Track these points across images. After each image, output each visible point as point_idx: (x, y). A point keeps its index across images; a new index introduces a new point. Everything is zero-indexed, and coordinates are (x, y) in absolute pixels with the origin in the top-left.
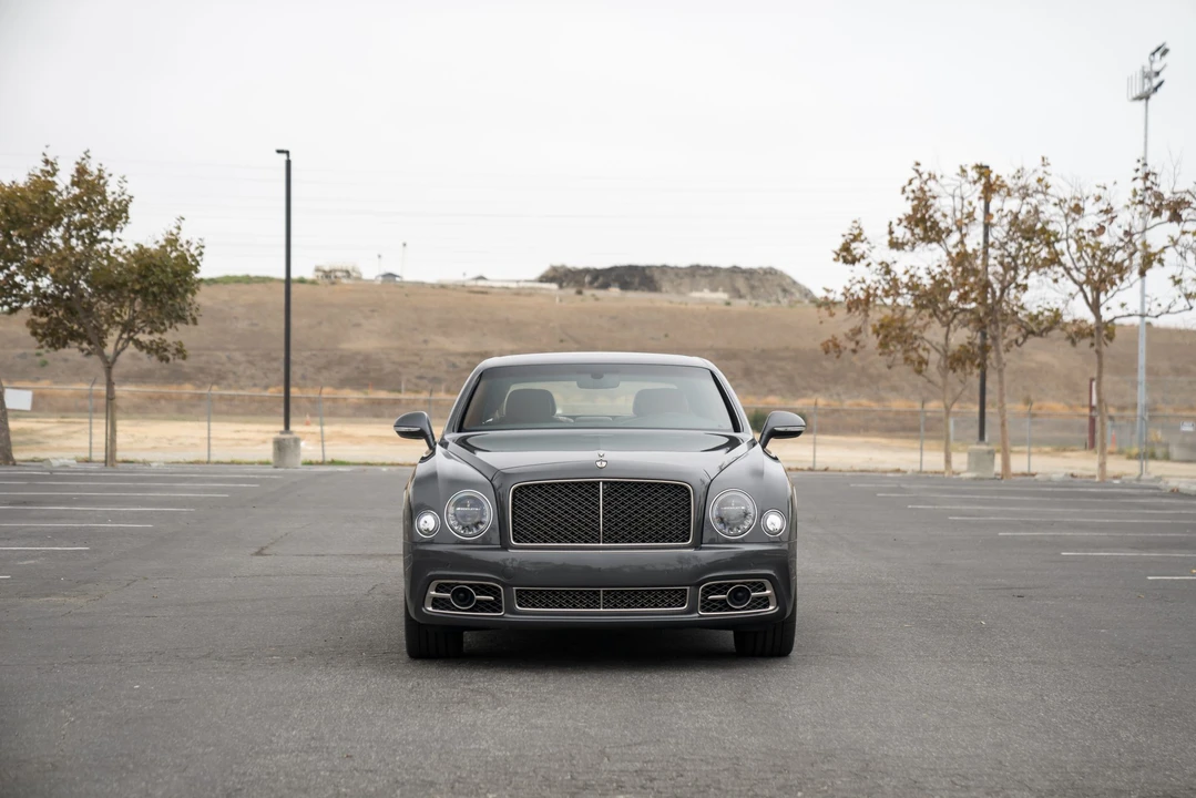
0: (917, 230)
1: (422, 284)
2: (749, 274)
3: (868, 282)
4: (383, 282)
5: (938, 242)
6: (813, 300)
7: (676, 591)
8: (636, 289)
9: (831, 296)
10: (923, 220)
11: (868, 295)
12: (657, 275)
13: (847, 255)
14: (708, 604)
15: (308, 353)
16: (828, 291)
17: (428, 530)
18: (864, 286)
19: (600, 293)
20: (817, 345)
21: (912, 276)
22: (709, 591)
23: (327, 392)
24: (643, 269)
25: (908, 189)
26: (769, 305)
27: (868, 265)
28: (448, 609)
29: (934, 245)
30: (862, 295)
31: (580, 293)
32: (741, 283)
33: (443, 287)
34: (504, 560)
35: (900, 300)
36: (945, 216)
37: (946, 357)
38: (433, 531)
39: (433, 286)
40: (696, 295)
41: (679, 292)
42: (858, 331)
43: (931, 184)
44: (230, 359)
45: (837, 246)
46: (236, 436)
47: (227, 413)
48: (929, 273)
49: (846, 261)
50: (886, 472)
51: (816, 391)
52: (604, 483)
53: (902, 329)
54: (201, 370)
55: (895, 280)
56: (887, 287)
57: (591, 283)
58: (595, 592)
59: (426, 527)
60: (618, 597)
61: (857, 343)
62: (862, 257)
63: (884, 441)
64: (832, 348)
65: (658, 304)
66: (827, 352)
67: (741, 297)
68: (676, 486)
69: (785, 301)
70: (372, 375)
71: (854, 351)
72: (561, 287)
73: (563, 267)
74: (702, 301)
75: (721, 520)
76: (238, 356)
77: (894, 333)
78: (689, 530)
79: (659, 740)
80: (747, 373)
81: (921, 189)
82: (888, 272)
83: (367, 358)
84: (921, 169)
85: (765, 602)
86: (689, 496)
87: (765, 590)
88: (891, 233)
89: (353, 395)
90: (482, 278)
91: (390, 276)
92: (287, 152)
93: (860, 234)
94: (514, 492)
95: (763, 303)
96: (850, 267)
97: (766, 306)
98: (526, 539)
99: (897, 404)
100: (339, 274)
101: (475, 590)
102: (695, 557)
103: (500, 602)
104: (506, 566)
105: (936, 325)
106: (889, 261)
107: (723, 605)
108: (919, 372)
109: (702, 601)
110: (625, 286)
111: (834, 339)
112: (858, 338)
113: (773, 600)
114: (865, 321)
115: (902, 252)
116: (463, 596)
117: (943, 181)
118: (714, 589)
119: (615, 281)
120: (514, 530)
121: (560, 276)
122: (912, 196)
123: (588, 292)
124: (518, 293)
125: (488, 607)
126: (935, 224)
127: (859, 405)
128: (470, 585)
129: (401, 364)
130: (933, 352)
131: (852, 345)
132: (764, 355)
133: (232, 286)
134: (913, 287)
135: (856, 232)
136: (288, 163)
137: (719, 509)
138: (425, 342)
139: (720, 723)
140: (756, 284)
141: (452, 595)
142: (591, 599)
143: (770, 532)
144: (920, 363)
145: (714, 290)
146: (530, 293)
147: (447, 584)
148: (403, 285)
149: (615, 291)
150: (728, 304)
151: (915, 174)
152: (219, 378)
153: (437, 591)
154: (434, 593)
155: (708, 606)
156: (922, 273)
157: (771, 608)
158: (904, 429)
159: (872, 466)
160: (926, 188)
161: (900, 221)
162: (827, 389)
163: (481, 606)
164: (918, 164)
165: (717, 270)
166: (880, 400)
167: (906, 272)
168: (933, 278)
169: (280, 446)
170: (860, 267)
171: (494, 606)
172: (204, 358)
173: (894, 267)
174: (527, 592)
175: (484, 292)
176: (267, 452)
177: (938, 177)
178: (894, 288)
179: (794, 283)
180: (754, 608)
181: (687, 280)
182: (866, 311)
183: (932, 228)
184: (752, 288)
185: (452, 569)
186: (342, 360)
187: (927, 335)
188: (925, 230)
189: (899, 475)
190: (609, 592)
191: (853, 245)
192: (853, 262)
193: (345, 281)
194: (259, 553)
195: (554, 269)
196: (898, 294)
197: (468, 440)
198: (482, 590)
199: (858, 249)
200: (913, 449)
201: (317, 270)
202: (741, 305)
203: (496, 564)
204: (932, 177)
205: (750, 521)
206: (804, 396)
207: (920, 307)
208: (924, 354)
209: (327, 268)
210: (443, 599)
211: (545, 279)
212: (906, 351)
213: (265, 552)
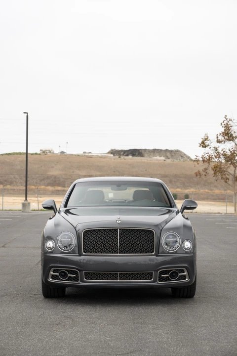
0: (226, 137)
1: (72, 155)
2: (171, 151)
3: (210, 153)
4: (60, 155)
5: (233, 141)
6: (191, 160)
7: (149, 273)
8: (137, 156)
9: (198, 158)
10: (228, 134)
11: (210, 158)
12: (143, 152)
13: (203, 145)
14: (162, 278)
15: (38, 176)
16: (197, 156)
17: (50, 248)
18: (208, 155)
19: (126, 157)
20: (193, 173)
21: (224, 152)
22: (162, 273)
23: (43, 187)
24: (139, 150)
25: (223, 124)
26: (177, 161)
27: (210, 148)
28: (58, 279)
29: (231, 142)
30: (208, 158)
31: (120, 157)
32: (168, 154)
33: (78, 155)
34: (80, 260)
35: (220, 159)
36: (235, 132)
37: (235, 177)
38: (52, 248)
39: (75, 155)
40: (155, 158)
41: (150, 157)
42: (206, 169)
43: (230, 122)
44: (14, 177)
45: (200, 142)
46: (13, 201)
47: (13, 194)
48: (229, 151)
49: (203, 147)
50: (215, 213)
51: (192, 187)
52: (120, 229)
53: (220, 168)
54: (6, 181)
55: (218, 153)
56: (216, 155)
57: (123, 154)
58: (116, 274)
59: (49, 246)
60: (125, 276)
61: (206, 173)
62: (208, 145)
63: (213, 203)
64: (198, 174)
65: (143, 161)
66: (197, 176)
67: (168, 158)
68: (148, 231)
69: (182, 160)
70: (57, 182)
71: (205, 175)
72: (114, 155)
73: (115, 149)
74: (157, 160)
75: (167, 244)
76: (17, 176)
77: (218, 169)
78: (154, 248)
79: (141, 350)
80: (171, 182)
81: (227, 124)
82: (216, 150)
83: (55, 177)
84: (227, 117)
85: (184, 277)
86: (154, 235)
87: (184, 272)
88: (217, 138)
89: (50, 188)
90: (90, 153)
91: (62, 152)
92: (27, 113)
93: (207, 138)
94: (84, 233)
95: (175, 160)
96: (204, 149)
97: (176, 161)
98: (88, 252)
99: (217, 191)
100: (47, 152)
101: (68, 272)
102: (156, 259)
103: (78, 277)
104: (81, 262)
105: (232, 167)
106: (217, 147)
107: (167, 279)
108: (226, 182)
109: (159, 277)
110: (133, 155)
111: (199, 172)
112: (207, 171)
113: (187, 277)
114: (209, 166)
115: (221, 144)
116: (63, 275)
117: (234, 121)
118: (164, 272)
119: (130, 154)
120: (84, 248)
121: (113, 152)
122: (224, 126)
123: (122, 157)
124: (101, 157)
125: (73, 279)
126: (232, 135)
127: (205, 192)
128: (66, 270)
129: (65, 179)
130: (231, 175)
131: (205, 173)
132: (176, 176)
133: (15, 156)
134: (224, 155)
135: (206, 137)
136: (27, 116)
137: (165, 240)
138: (73, 172)
139: (168, 338)
140: (173, 155)
141: (59, 274)
142: (114, 276)
143: (185, 249)
144: (226, 179)
145: (161, 156)
146: (105, 157)
147: (57, 270)
148: (66, 155)
149: (130, 157)
150: (165, 161)
151: (225, 119)
152: (11, 183)
153: (53, 272)
154: (52, 273)
155: (161, 279)
156: (227, 150)
157: (187, 280)
158: (219, 199)
159: (211, 211)
160: (229, 124)
161: (220, 134)
162: (195, 187)
163: (70, 279)
164: (226, 116)
165: (161, 150)
166: (211, 190)
167: (222, 150)
168: (231, 152)
169: (24, 205)
170: (207, 149)
171: (76, 279)
172: (7, 177)
173: (218, 149)
174: (89, 273)
175: (91, 157)
176: (20, 207)
177: (233, 120)
178: (218, 156)
179: (185, 154)
180: (180, 280)
181: (152, 153)
182: (209, 163)
183: (231, 136)
184: (172, 156)
185: (59, 264)
186: (48, 178)
187: (229, 170)
188: (229, 137)
189: (220, 215)
190: (121, 274)
191: (205, 142)
192: (205, 147)
193: (49, 154)
194: (3, 247)
195: (112, 150)
196: (220, 157)
197: (70, 211)
198: (71, 272)
199: (207, 143)
200: (224, 206)
201: (41, 150)
202: (169, 161)
203: (77, 262)
204: (230, 120)
205: (178, 245)
206: (188, 189)
207: (227, 161)
208: (228, 177)
209: (44, 150)
210: (56, 275)
211: (108, 153)
212: (222, 175)
213: (6, 246)
